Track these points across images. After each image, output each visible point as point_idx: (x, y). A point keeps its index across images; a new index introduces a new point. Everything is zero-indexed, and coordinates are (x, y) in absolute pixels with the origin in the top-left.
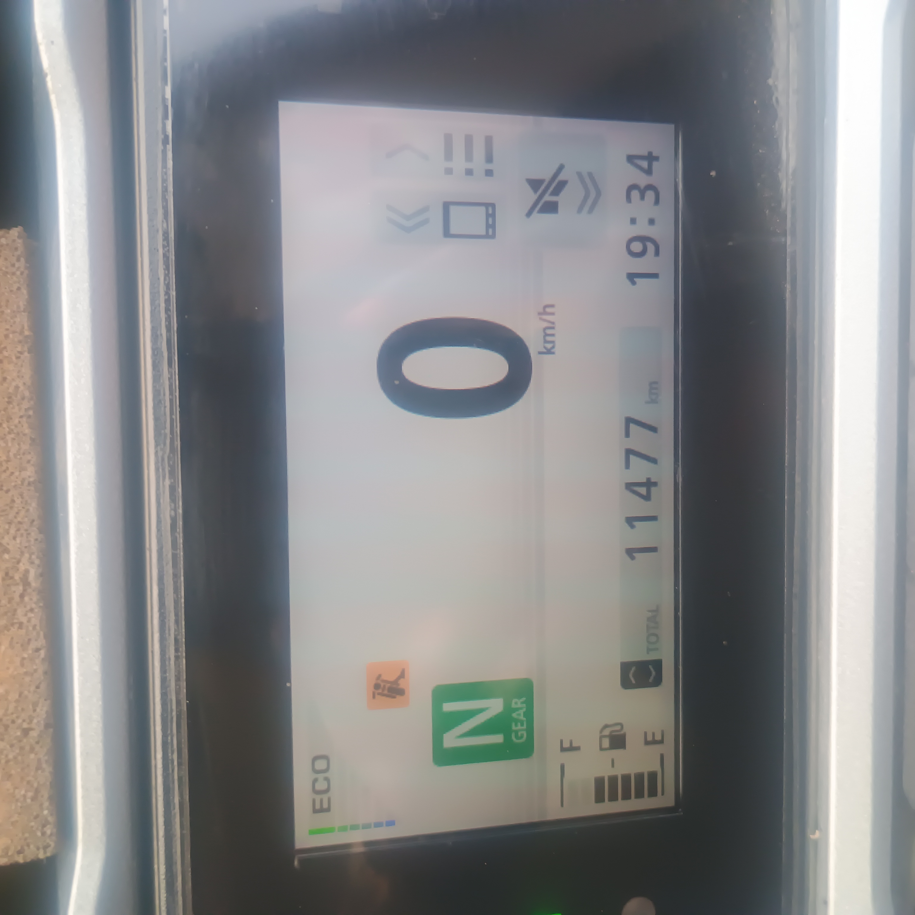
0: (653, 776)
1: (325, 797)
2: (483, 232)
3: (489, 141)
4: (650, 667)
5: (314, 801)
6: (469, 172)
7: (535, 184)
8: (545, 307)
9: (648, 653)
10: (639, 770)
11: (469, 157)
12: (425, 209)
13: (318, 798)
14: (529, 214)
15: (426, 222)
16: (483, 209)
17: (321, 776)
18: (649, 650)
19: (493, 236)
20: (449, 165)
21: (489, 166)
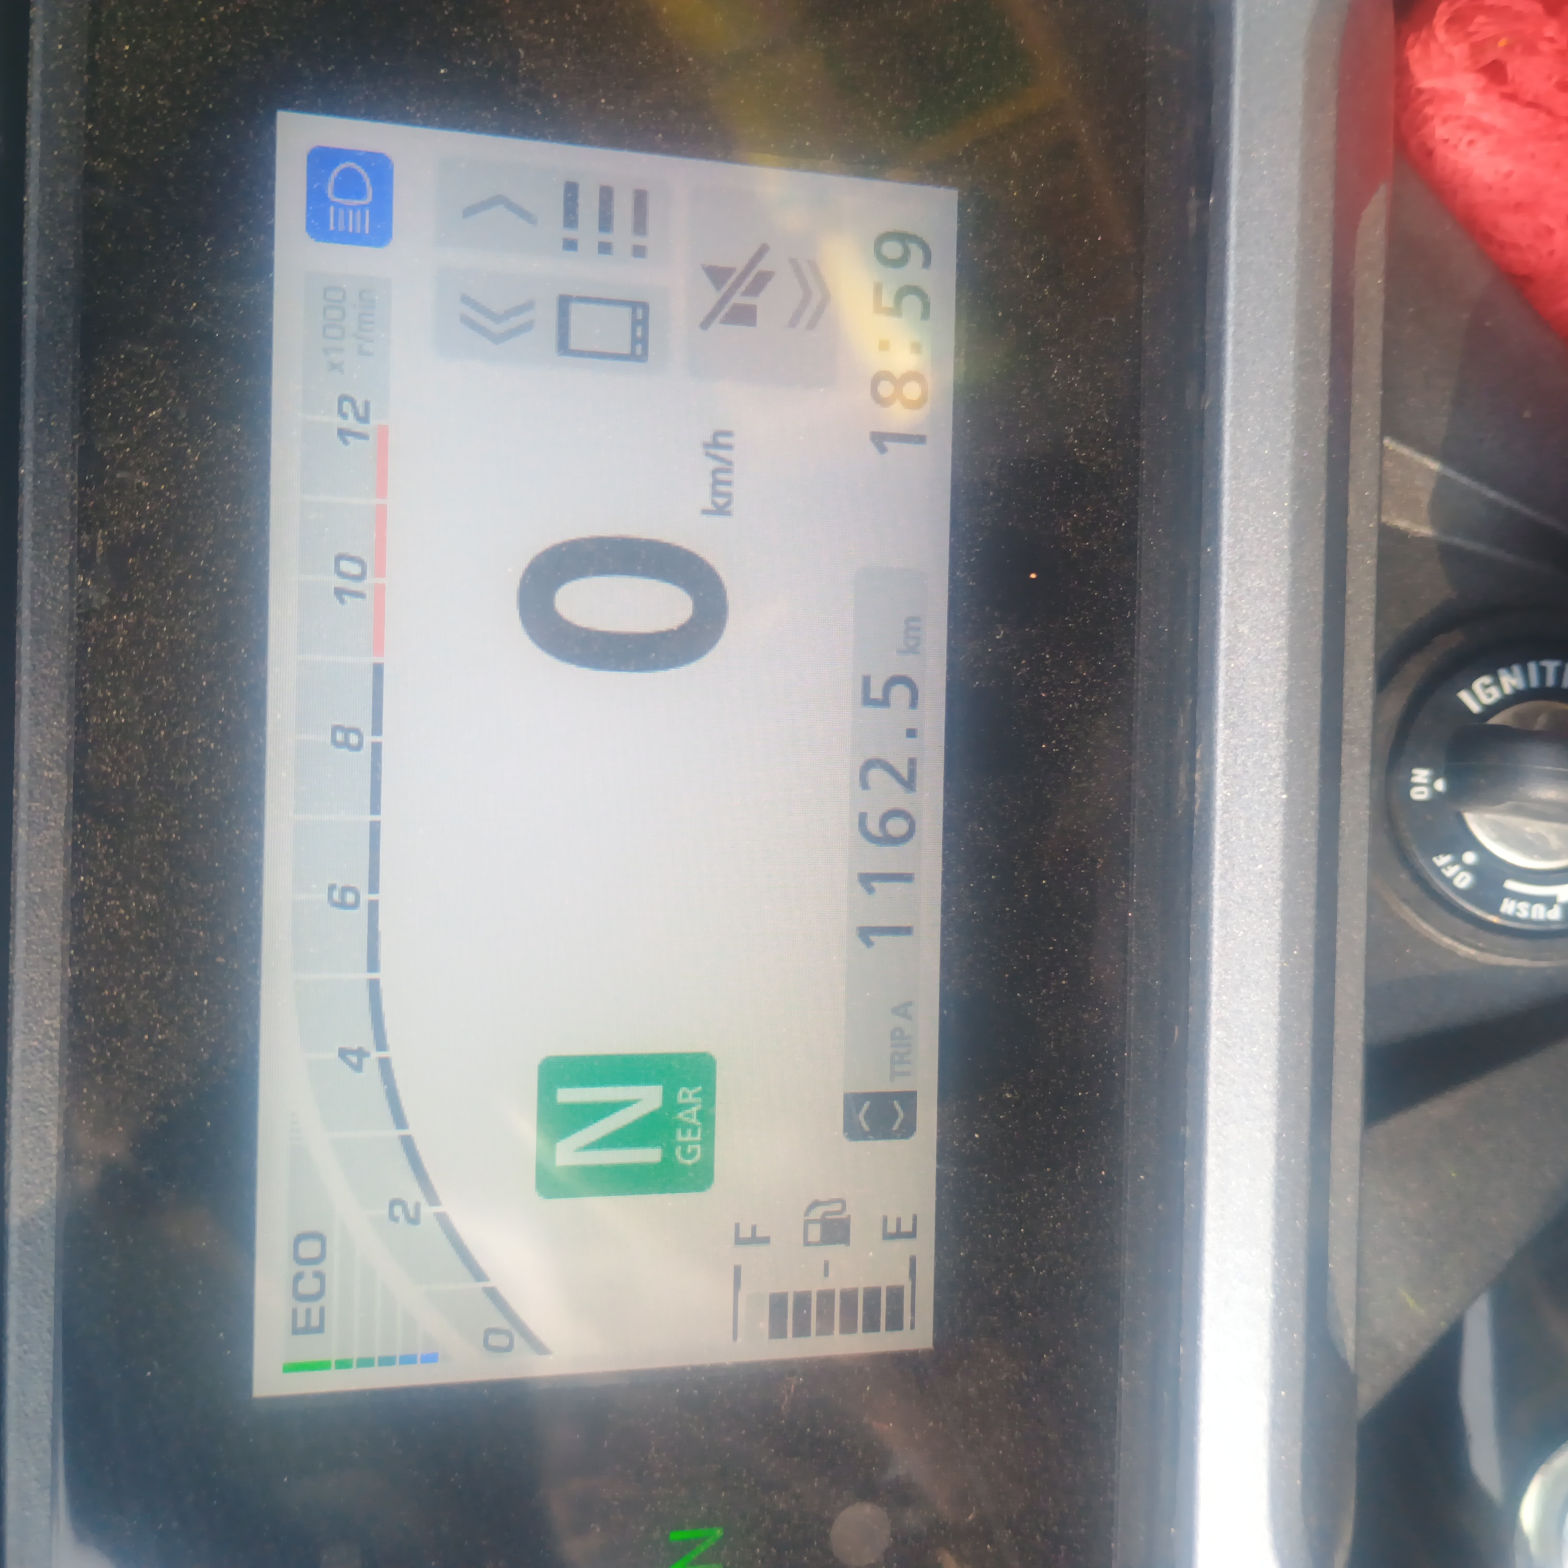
0: (896, 1295)
1: (315, 1307)
2: (627, 350)
3: (640, 199)
4: (896, 1104)
5: (295, 1312)
6: (605, 248)
7: (717, 275)
9: (892, 1079)
10: (872, 1284)
11: (605, 223)
12: (529, 306)
13: (302, 1307)
14: (706, 324)
15: (527, 327)
16: (626, 312)
17: (309, 1270)
18: (893, 1075)
19: (643, 357)
20: (571, 234)
21: (640, 241)
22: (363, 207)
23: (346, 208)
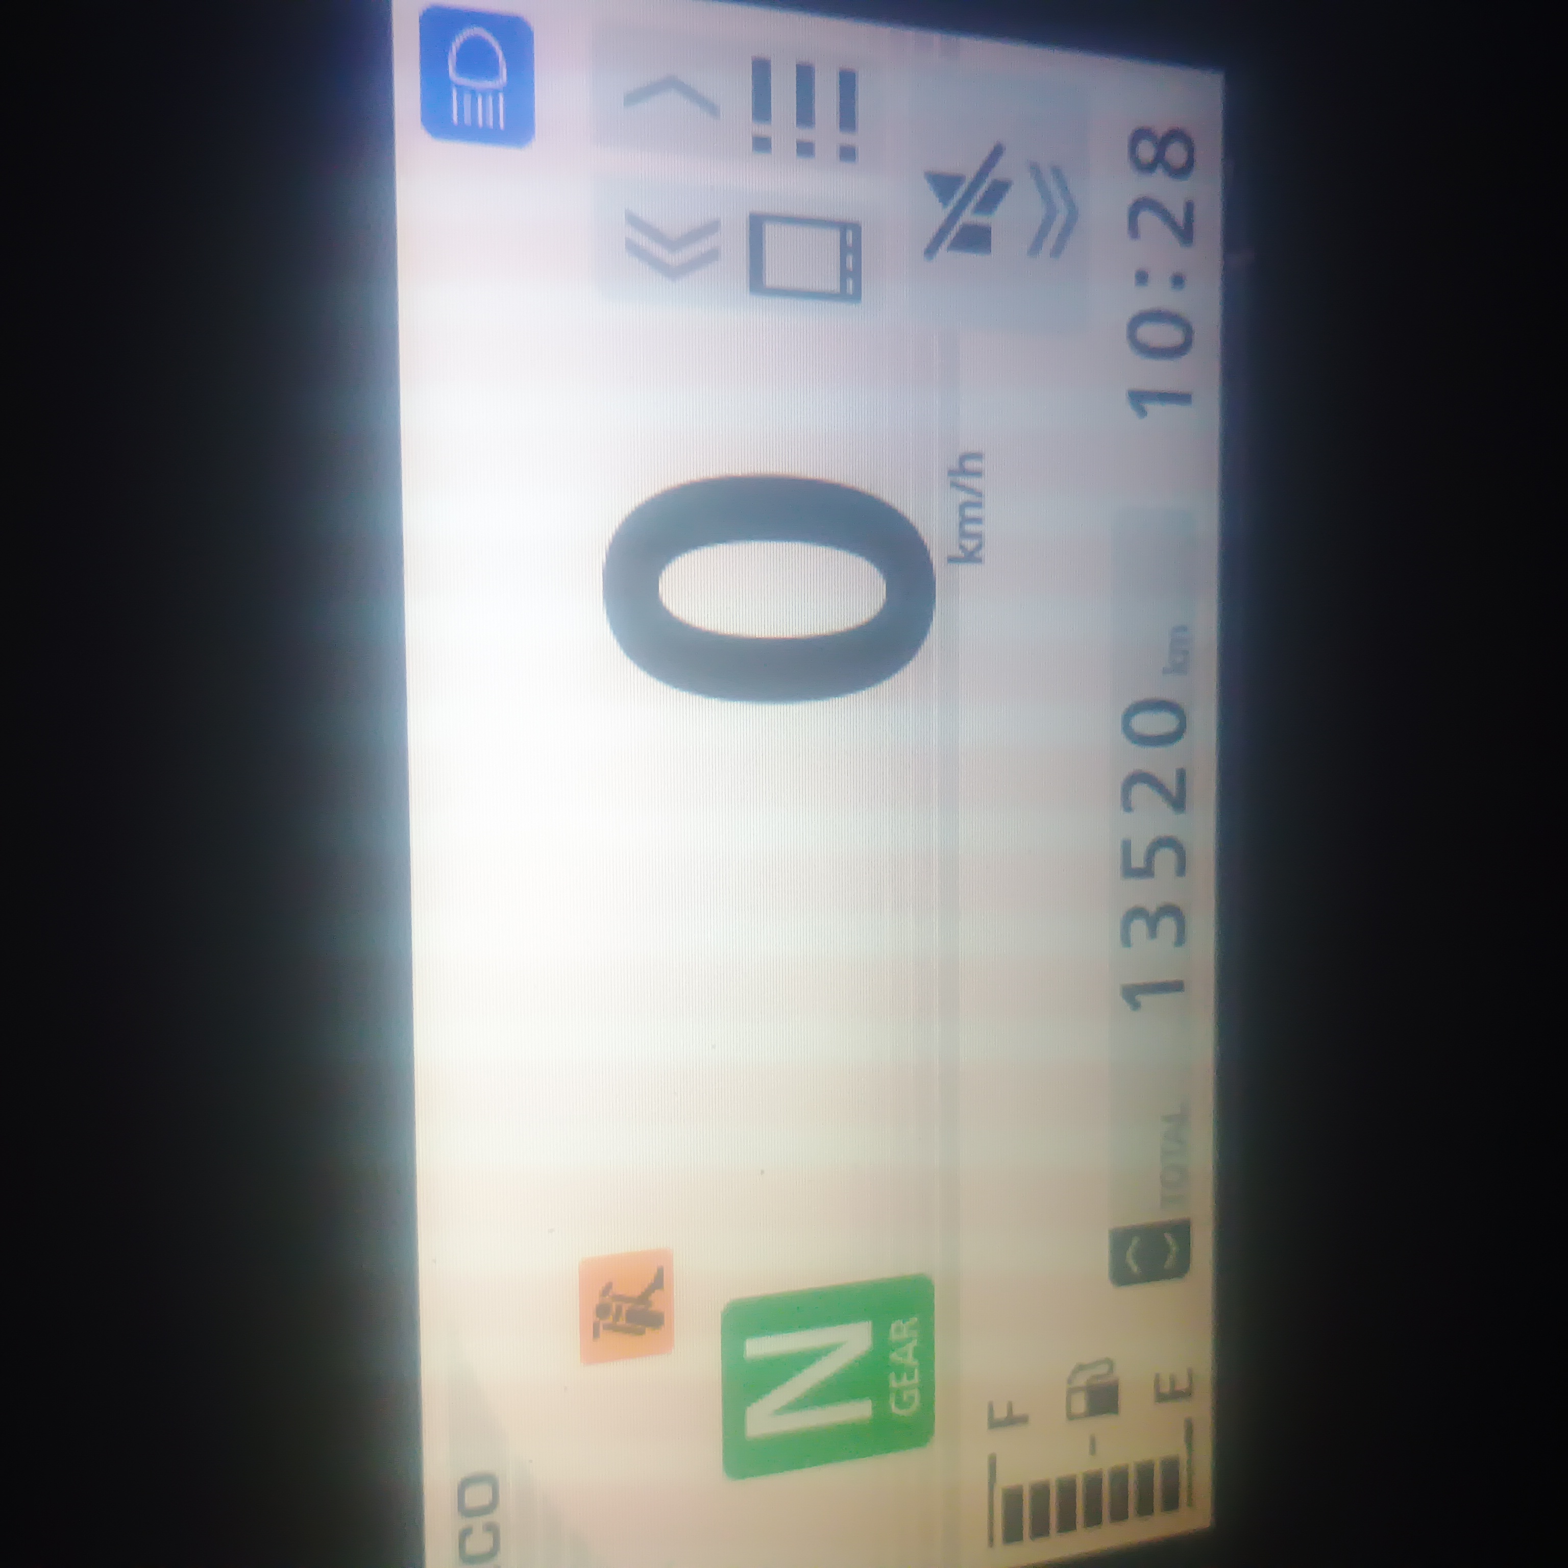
0: (1171, 1467)
2: (834, 285)
4: (1168, 1237)
6: (805, 149)
7: (944, 185)
8: (963, 458)
9: (1163, 1207)
10: (1145, 1457)
11: (805, 115)
14: (931, 251)
15: (712, 256)
16: (833, 235)
17: (478, 1523)
18: (1165, 1201)
19: (856, 296)
20: (763, 130)
21: (847, 139)
22: (495, 93)
23: (473, 93)
